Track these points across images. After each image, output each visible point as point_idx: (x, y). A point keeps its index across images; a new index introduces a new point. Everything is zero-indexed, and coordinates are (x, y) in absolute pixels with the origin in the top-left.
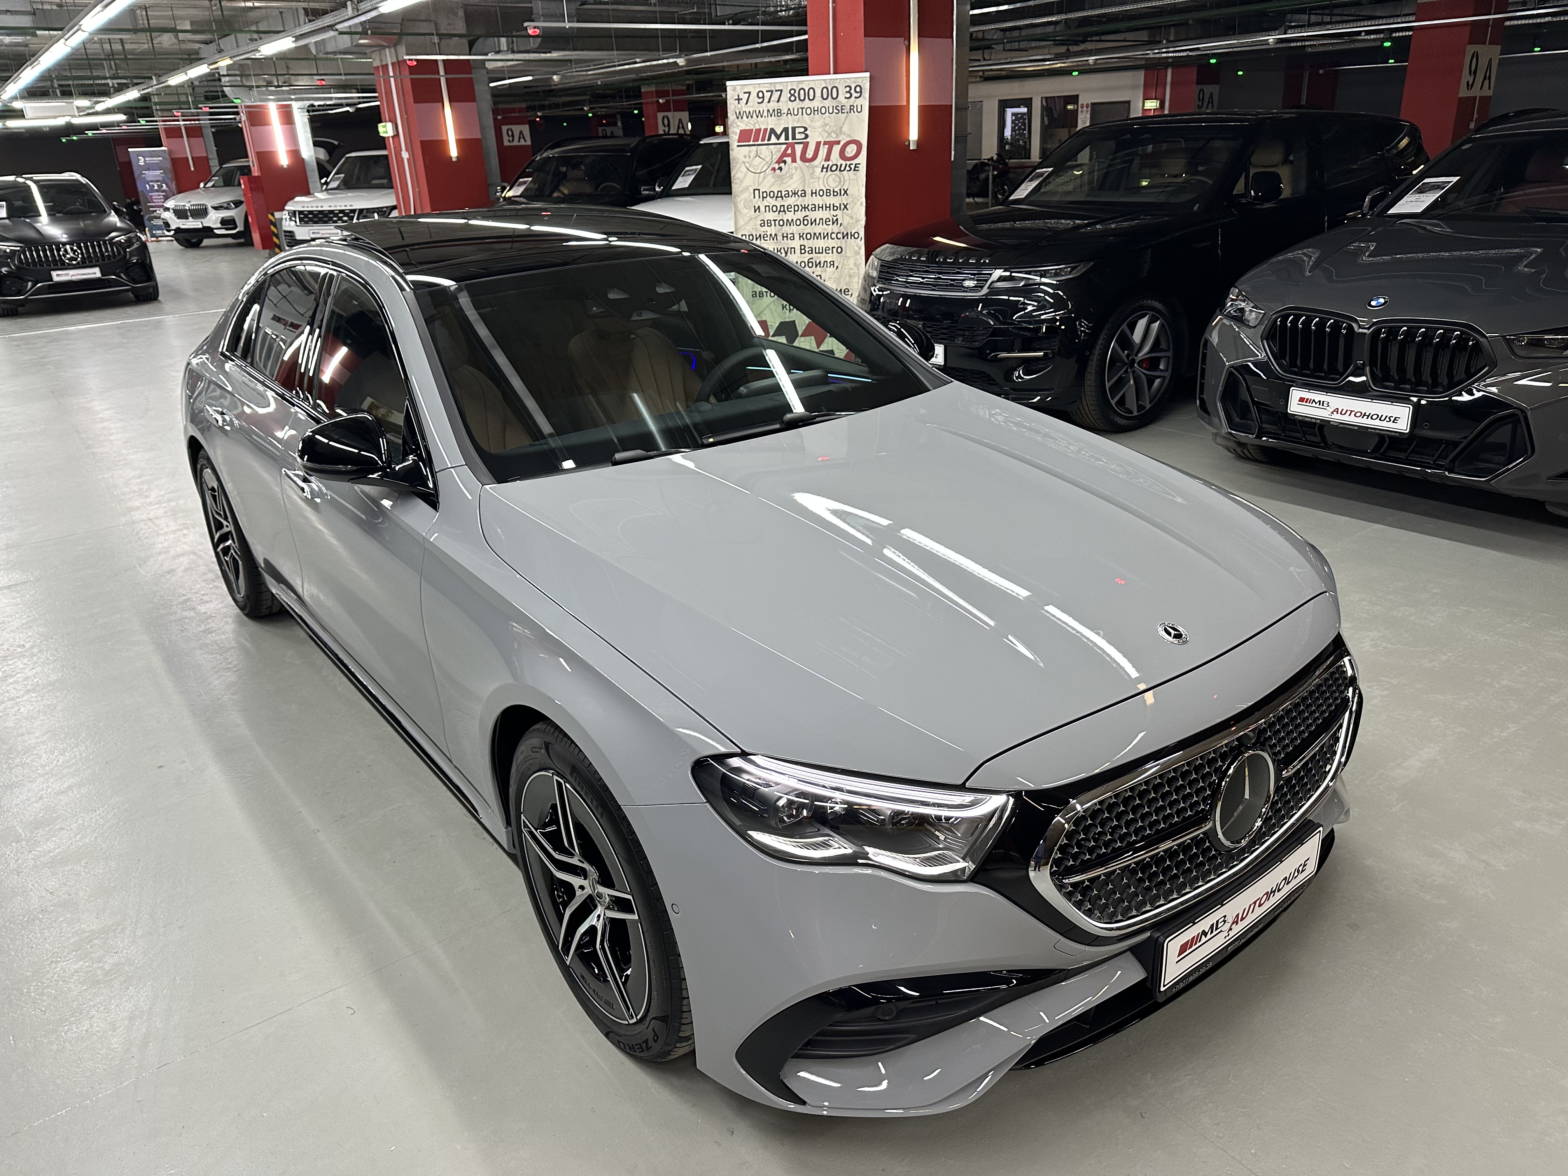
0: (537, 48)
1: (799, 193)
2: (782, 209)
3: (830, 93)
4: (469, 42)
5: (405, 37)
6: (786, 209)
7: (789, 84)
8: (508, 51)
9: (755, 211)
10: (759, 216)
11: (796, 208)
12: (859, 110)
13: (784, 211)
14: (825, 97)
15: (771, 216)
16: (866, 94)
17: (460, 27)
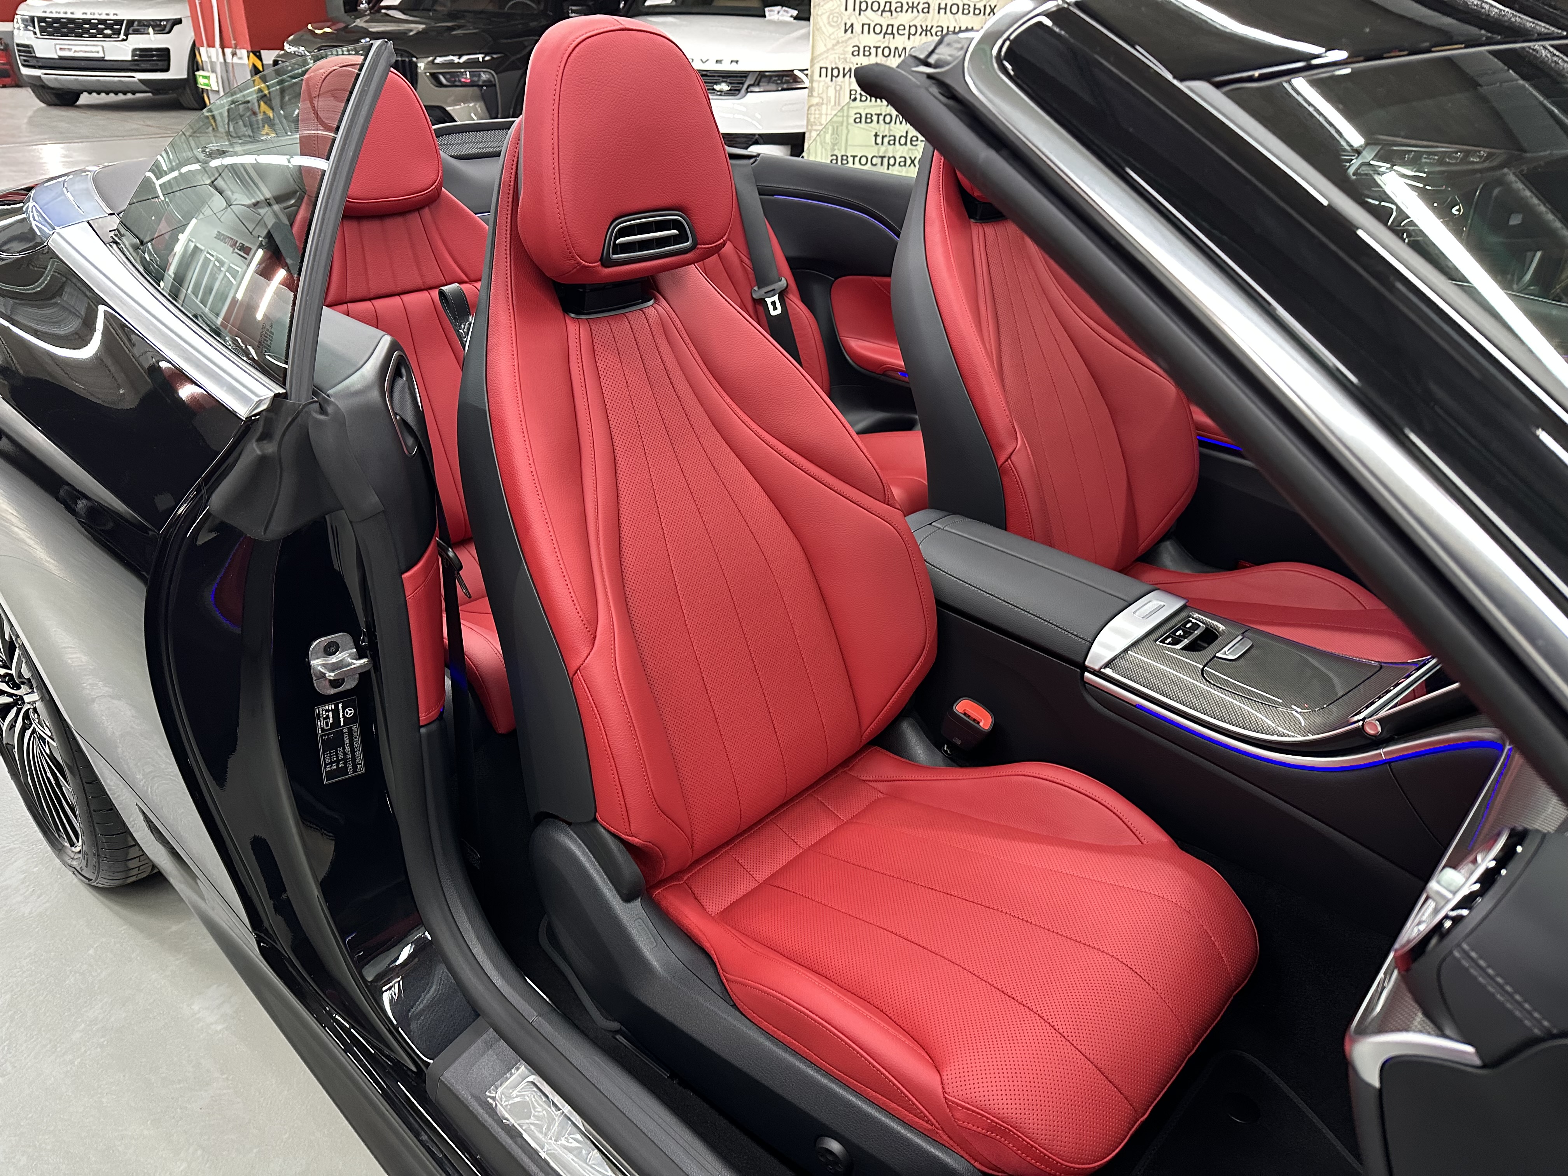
1: (920, 8)
2: (889, 31)
6: (895, 31)
9: (846, 31)
10: (850, 38)
11: (913, 30)
13: (892, 33)
15: (871, 40)
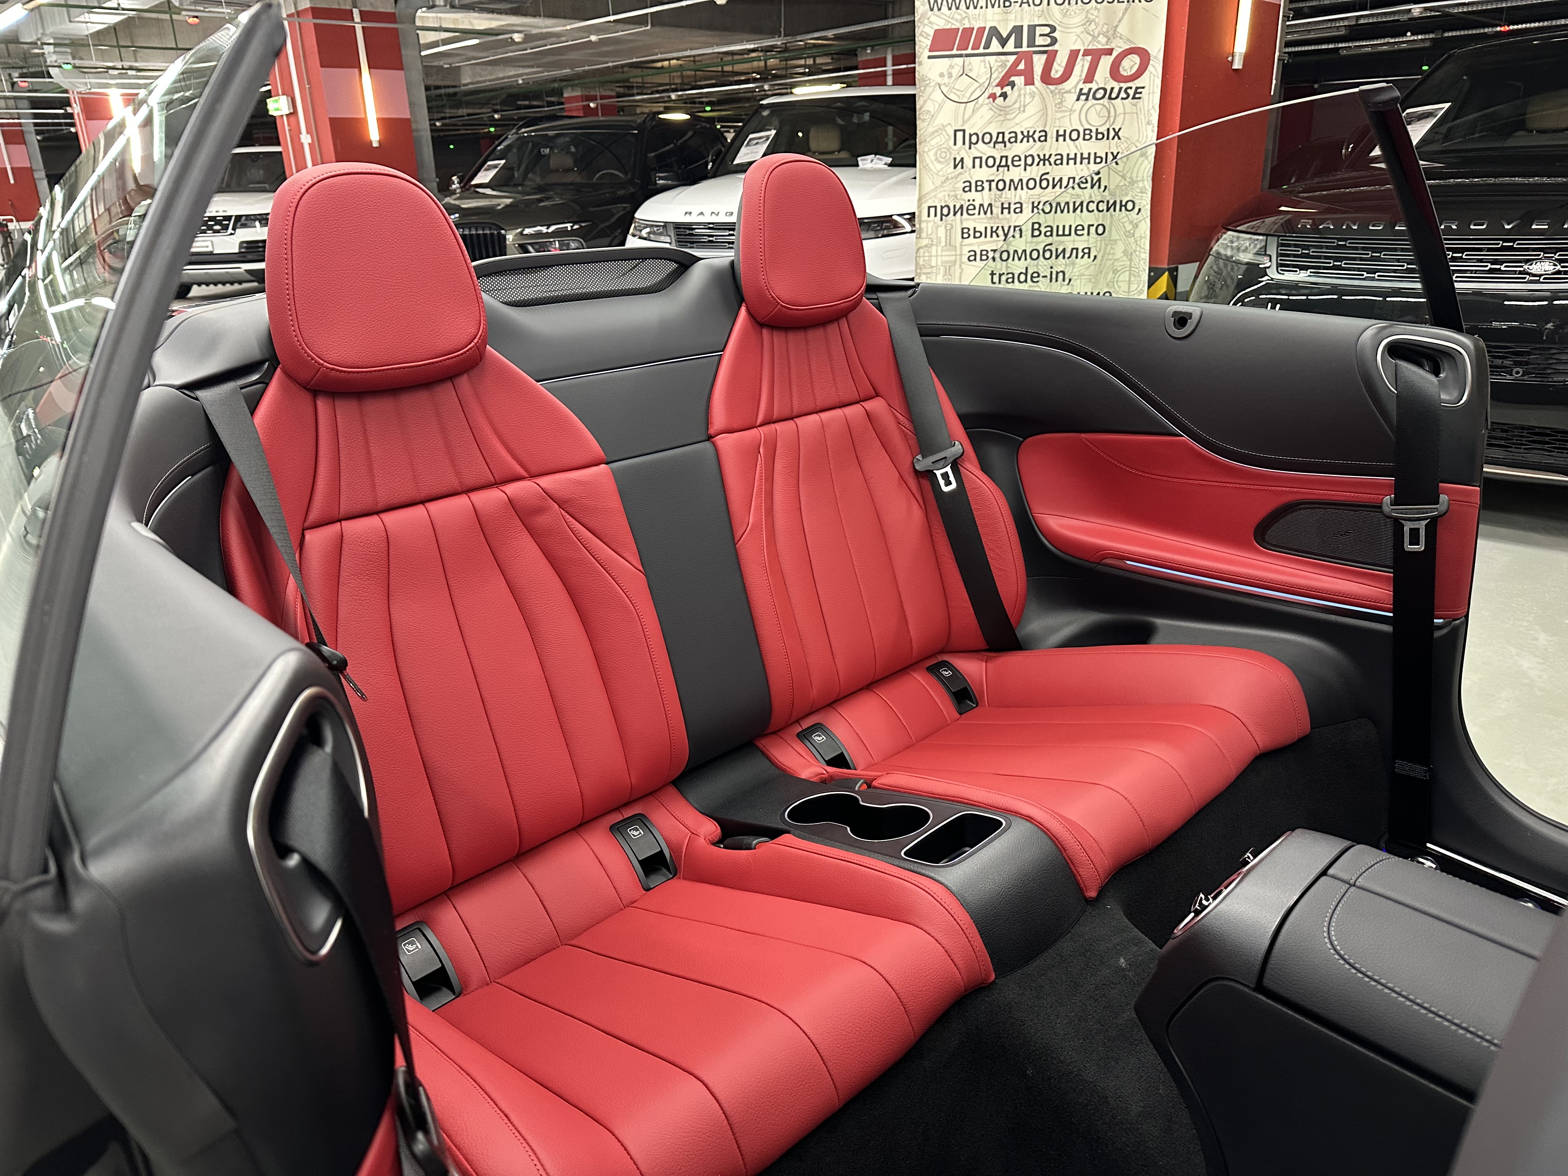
1: (1036, 136)
2: (1003, 163)
6: (1009, 163)
9: (955, 166)
10: (961, 173)
11: (1029, 161)
13: (1007, 166)
15: (983, 174)
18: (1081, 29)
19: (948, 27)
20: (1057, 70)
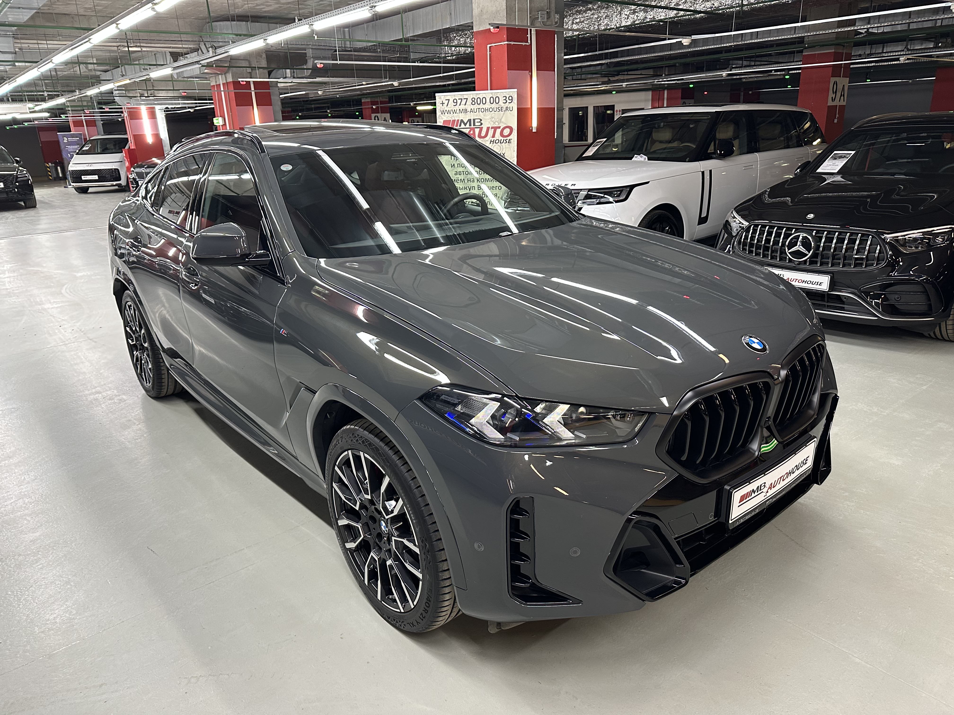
0: (308, 76)
3: (494, 100)
4: (269, 72)
5: (231, 68)
7: (471, 95)
8: (291, 77)
9: (452, 167)
12: (511, 110)
14: (492, 102)
16: (515, 101)
17: (264, 64)
18: (490, 120)
19: (448, 119)
20: (483, 134)
